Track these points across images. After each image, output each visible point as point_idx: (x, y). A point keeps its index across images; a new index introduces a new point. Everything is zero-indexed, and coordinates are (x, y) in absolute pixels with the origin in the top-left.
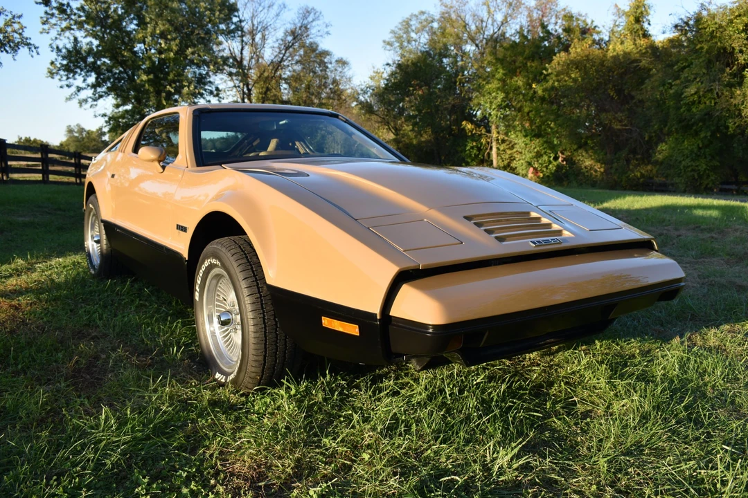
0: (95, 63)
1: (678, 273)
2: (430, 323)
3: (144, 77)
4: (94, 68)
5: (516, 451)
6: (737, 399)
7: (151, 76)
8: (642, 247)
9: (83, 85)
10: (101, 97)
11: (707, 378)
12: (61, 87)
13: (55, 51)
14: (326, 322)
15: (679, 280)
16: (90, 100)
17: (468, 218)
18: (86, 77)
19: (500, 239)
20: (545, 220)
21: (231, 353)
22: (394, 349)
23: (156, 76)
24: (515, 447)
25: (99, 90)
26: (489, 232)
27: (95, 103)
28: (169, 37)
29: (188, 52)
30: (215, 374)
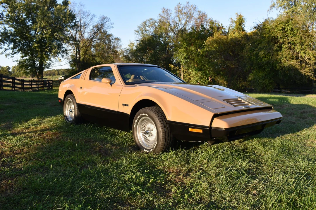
0: (13, 39)
2: (224, 128)
3: (36, 45)
6: (300, 151)
7: (39, 45)
8: (269, 109)
9: (8, 48)
10: (15, 53)
11: (290, 146)
14: (190, 130)
15: (281, 118)
16: (11, 54)
17: (224, 100)
18: (9, 45)
19: (235, 106)
23: (41, 45)
24: (247, 161)
25: (15, 50)
26: (231, 104)
27: (13, 56)
28: (47, 28)
29: (55, 35)
30: (144, 150)
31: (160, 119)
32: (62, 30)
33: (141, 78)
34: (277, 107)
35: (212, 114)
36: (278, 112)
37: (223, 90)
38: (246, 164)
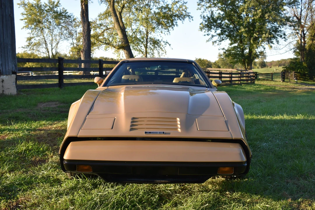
0: (220, 23)
3: (243, 30)
4: (220, 26)
7: (247, 29)
9: (215, 34)
10: (223, 40)
12: (205, 35)
13: (202, 18)
16: (218, 41)
17: (135, 118)
18: (216, 30)
19: (134, 129)
23: (249, 29)
25: (222, 36)
26: (134, 125)
27: (220, 43)
28: (256, 8)
29: (266, 15)
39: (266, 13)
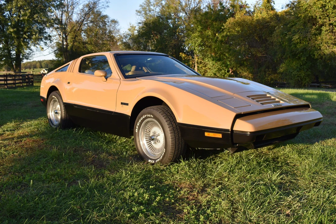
1: (320, 116)
2: (249, 131)
3: (12, 30)
5: (278, 174)
7: (15, 29)
8: (306, 107)
11: (332, 154)
14: (207, 134)
15: (320, 118)
17: (248, 97)
19: (262, 104)
20: (273, 97)
21: (154, 152)
22: (235, 142)
23: (18, 29)
24: (278, 173)
26: (258, 101)
28: (25, 8)
29: (35, 16)
30: (148, 160)
31: (169, 122)
32: (43, 11)
33: (144, 70)
34: (316, 106)
35: (233, 115)
36: (317, 111)
37: (248, 84)
38: (277, 177)
39: (35, 14)
